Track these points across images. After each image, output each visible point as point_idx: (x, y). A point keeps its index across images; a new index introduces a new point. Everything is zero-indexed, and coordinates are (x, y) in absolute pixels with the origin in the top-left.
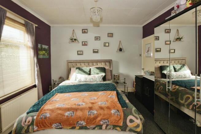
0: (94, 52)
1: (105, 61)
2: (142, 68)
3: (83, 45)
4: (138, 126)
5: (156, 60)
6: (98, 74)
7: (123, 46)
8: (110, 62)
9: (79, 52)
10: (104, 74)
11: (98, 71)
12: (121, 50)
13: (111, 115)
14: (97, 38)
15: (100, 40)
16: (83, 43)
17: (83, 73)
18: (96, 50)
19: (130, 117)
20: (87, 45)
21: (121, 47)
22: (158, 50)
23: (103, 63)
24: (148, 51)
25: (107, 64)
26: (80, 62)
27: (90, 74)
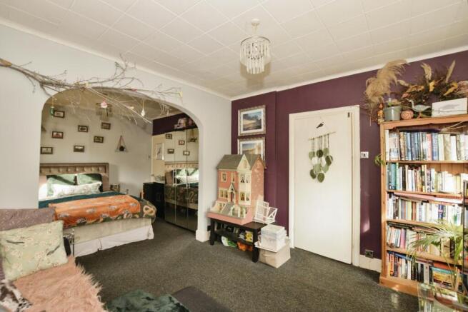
0: (76, 150)
1: (97, 165)
2: (152, 173)
3: (53, 137)
4: (152, 212)
5: (167, 164)
6: (91, 183)
7: (126, 144)
8: (105, 166)
9: (44, 149)
10: (100, 183)
11: (90, 179)
12: (122, 149)
13: (130, 206)
14: (83, 128)
15: (87, 131)
16: (55, 134)
17: (64, 183)
18: (80, 148)
19: (146, 207)
20: (62, 138)
21: (122, 145)
22: (171, 152)
23: (93, 169)
24: (159, 152)
25: (100, 169)
26: (48, 167)
27: (75, 184)
